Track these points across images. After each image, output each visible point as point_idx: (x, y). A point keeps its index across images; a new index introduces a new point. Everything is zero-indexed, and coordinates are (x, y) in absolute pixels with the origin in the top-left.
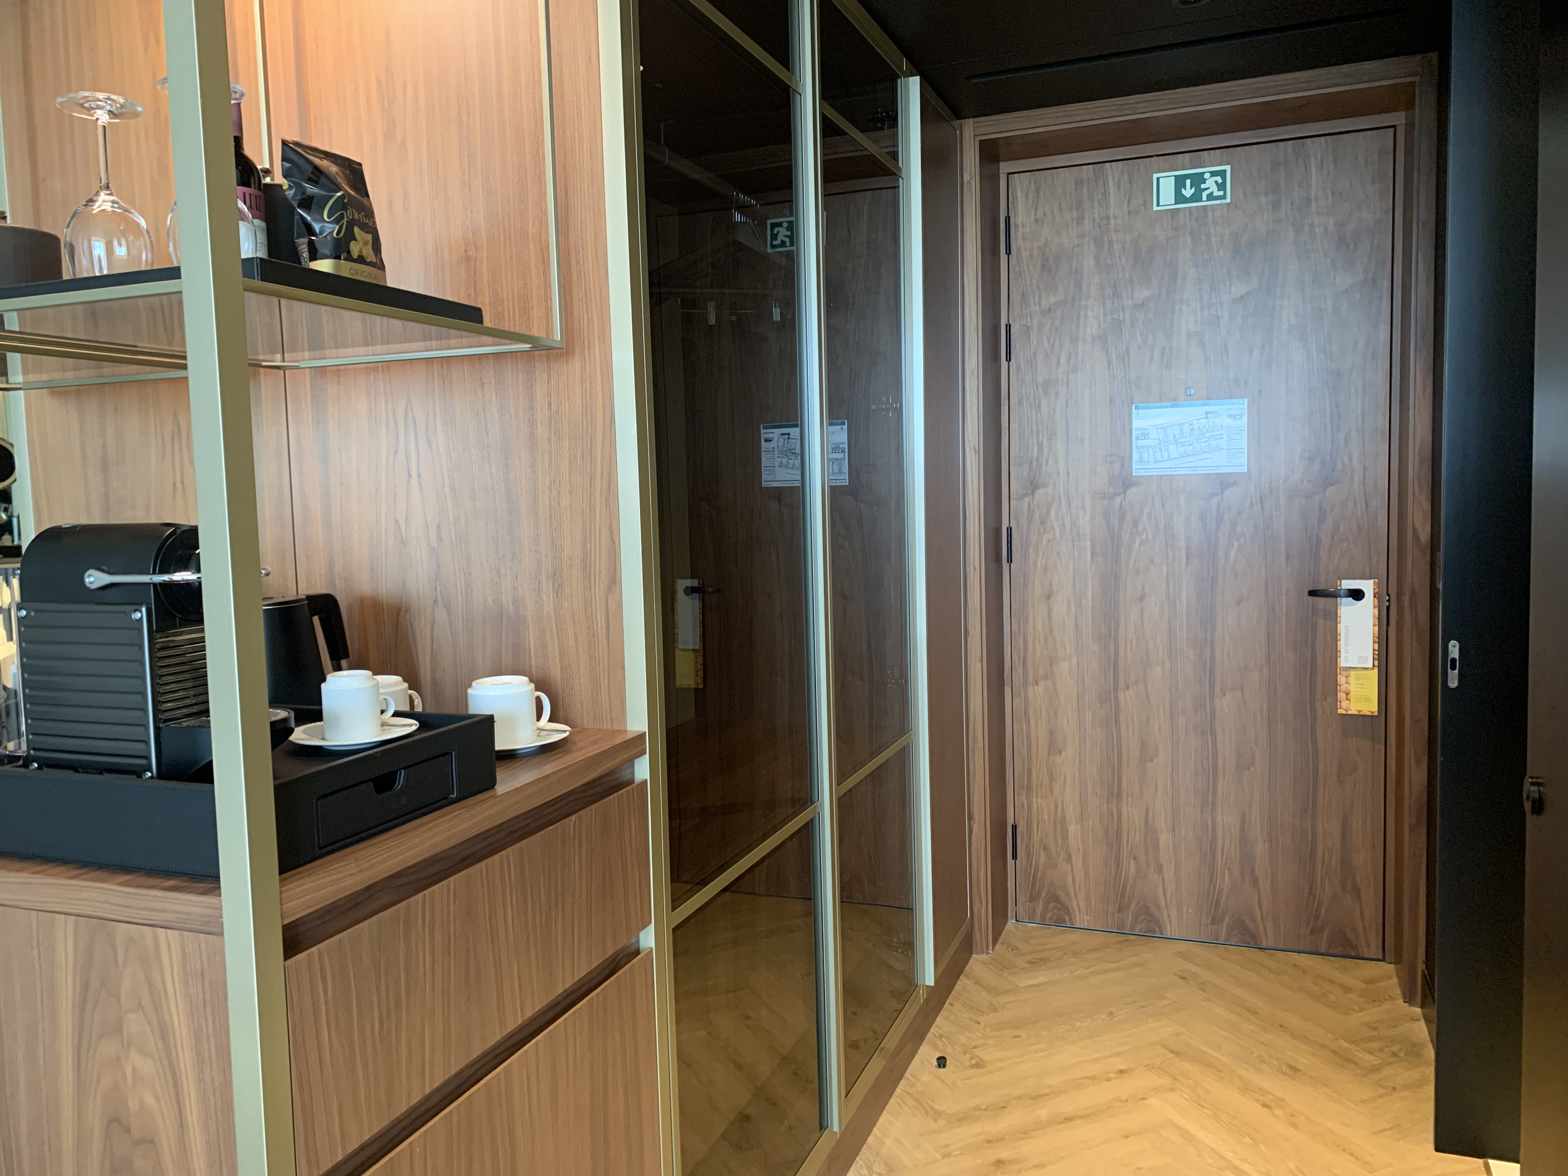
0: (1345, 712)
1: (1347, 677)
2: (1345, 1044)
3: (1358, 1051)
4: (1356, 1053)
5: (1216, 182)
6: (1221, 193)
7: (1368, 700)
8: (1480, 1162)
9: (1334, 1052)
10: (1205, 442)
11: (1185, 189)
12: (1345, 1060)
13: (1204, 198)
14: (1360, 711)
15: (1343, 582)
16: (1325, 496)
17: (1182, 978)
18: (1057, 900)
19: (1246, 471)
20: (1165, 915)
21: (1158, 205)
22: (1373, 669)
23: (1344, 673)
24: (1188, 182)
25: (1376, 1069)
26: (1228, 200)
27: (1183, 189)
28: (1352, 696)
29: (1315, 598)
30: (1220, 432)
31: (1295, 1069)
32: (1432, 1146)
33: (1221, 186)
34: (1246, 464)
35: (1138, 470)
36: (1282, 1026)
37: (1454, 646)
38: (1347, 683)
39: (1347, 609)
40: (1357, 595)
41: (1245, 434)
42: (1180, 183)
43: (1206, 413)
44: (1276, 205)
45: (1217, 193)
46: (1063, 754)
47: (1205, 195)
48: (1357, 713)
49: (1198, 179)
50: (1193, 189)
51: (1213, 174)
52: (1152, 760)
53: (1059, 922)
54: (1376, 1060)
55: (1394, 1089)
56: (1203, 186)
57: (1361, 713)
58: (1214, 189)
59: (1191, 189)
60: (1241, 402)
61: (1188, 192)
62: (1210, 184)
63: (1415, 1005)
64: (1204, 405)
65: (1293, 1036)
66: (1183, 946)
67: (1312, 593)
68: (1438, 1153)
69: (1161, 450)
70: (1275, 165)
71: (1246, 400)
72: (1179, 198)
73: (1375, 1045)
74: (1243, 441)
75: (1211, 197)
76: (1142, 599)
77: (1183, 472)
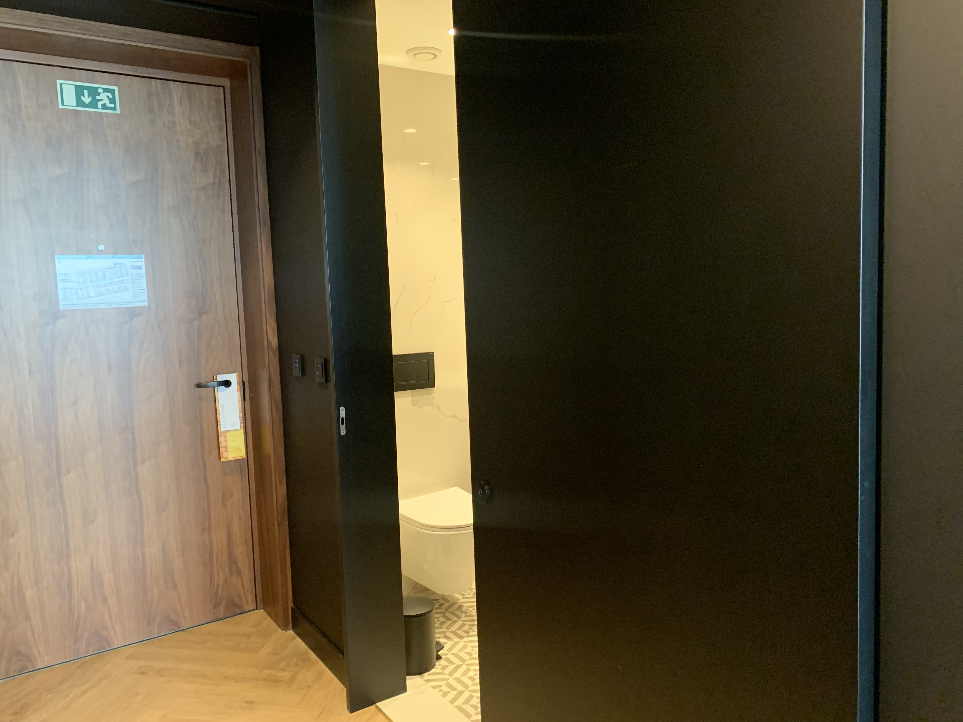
0: (225, 460)
1: (225, 437)
2: (267, 672)
3: (276, 673)
4: (277, 674)
5: (108, 97)
6: (113, 106)
7: (239, 449)
8: (373, 706)
9: (265, 679)
10: (115, 285)
11: (84, 97)
12: (274, 681)
13: (100, 107)
14: (234, 457)
15: (218, 376)
16: (201, 322)
17: (143, 673)
18: (19, 653)
19: (147, 305)
20: (112, 633)
21: (63, 104)
22: (240, 429)
23: (223, 435)
24: (86, 92)
25: (293, 679)
26: (118, 111)
27: (82, 97)
28: (229, 449)
29: (199, 389)
30: (127, 278)
31: (251, 703)
32: (347, 712)
33: (113, 101)
34: (147, 301)
35: (63, 305)
36: (225, 677)
37: (342, 411)
38: (225, 441)
39: (222, 393)
40: (227, 384)
41: (144, 279)
42: (79, 91)
43: (115, 264)
44: (153, 122)
45: (109, 105)
46: (16, 536)
47: (100, 104)
48: (233, 459)
49: (93, 92)
50: (90, 98)
51: (105, 90)
52: (93, 522)
53: (22, 671)
54: (289, 673)
55: (309, 686)
56: (98, 97)
57: (236, 459)
58: (107, 101)
59: (89, 97)
60: (140, 257)
61: (87, 99)
62: (104, 97)
63: (289, 630)
64: (113, 258)
65: (236, 680)
66: (129, 650)
67: (199, 386)
68: (352, 714)
69: (81, 290)
70: (150, 94)
71: (143, 256)
72: (80, 103)
73: (283, 665)
74: (143, 284)
75: (104, 106)
76: (75, 403)
77: (102, 306)
